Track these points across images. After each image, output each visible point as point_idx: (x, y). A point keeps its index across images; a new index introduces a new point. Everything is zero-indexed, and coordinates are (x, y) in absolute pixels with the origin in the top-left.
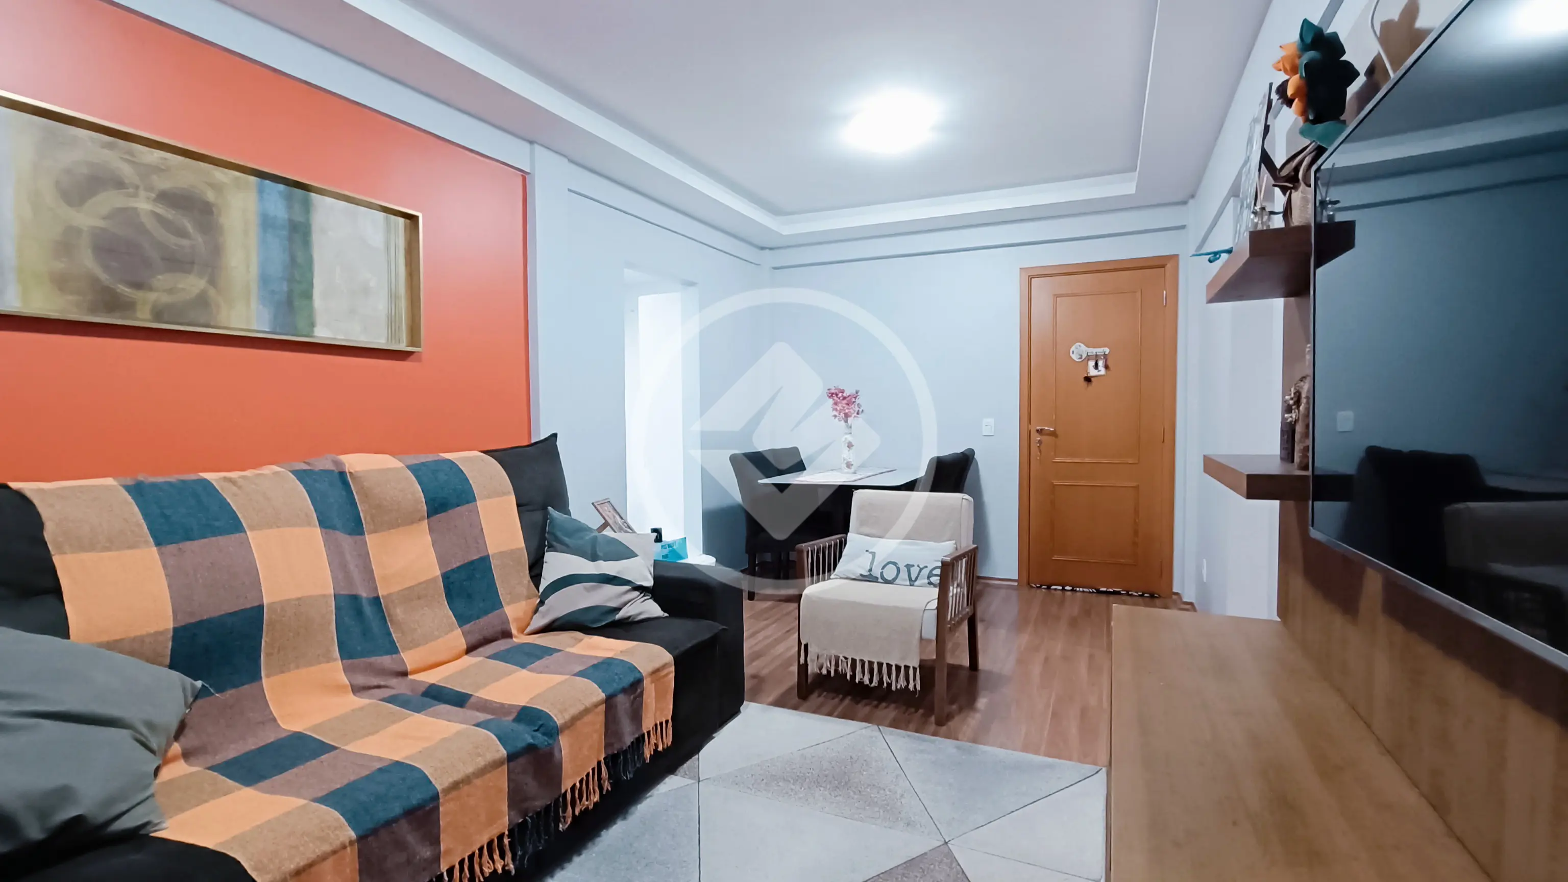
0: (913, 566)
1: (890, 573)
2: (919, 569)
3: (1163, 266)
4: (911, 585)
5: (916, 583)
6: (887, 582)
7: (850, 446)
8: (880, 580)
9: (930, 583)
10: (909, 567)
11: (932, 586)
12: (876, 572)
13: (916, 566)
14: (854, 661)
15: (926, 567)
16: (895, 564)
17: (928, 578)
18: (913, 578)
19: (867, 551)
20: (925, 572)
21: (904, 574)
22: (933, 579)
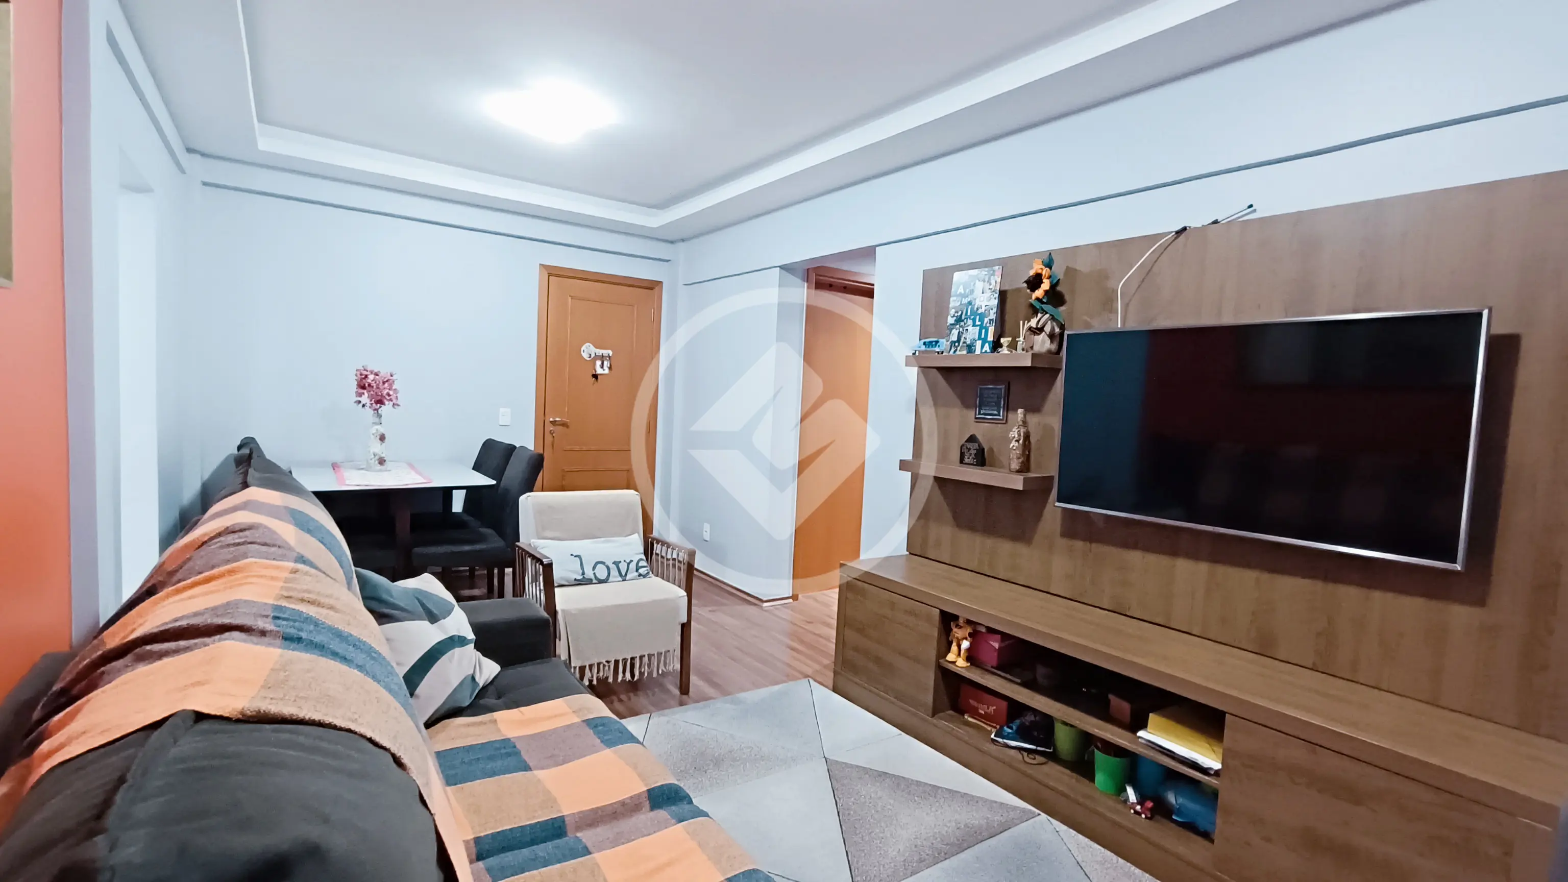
0: (620, 562)
1: (602, 573)
2: (626, 564)
3: (652, 289)
4: (623, 581)
5: (628, 578)
6: (601, 582)
7: (382, 438)
8: (594, 581)
9: (640, 575)
10: (617, 563)
11: (642, 577)
12: (589, 574)
13: (622, 561)
14: (617, 662)
15: (632, 561)
16: (603, 563)
17: (637, 570)
18: (623, 574)
19: (572, 555)
20: (633, 566)
21: (614, 572)
22: (642, 571)
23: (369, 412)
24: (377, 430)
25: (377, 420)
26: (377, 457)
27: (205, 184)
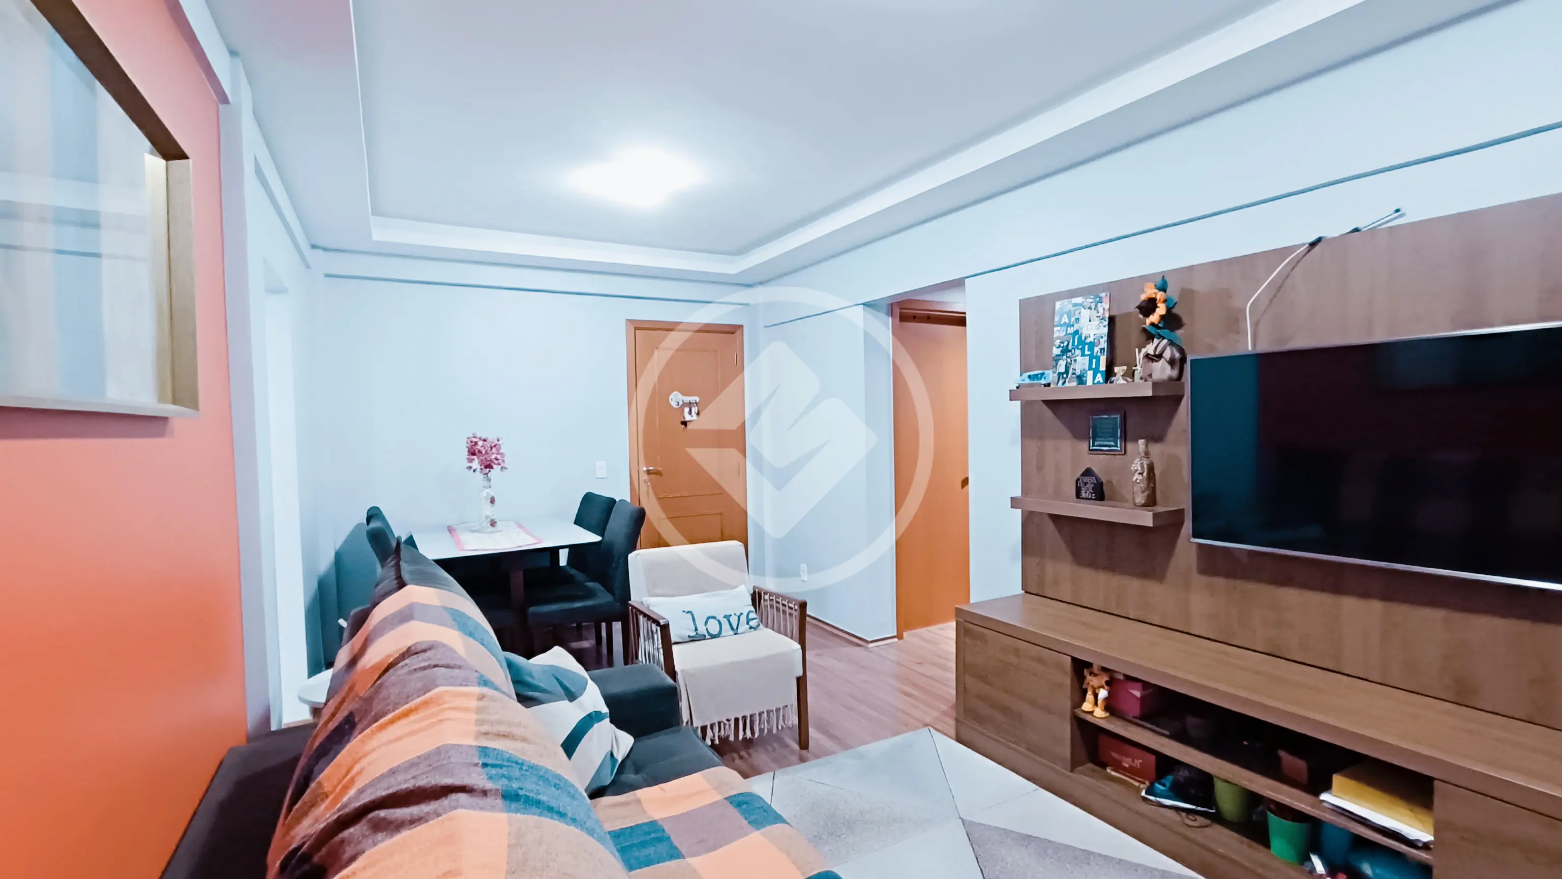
0: (731, 615)
1: (714, 628)
2: (737, 618)
3: (733, 333)
4: (735, 634)
5: (740, 631)
6: (713, 637)
7: (492, 501)
8: (707, 637)
10: (727, 617)
11: (752, 629)
12: (702, 630)
13: (733, 615)
14: (737, 720)
15: (742, 614)
16: (714, 618)
17: (748, 623)
18: (735, 627)
19: (684, 611)
20: (743, 619)
21: (726, 626)
22: (753, 623)
23: (479, 476)
24: (488, 493)
25: (486, 484)
26: (489, 520)
27: (327, 276)
